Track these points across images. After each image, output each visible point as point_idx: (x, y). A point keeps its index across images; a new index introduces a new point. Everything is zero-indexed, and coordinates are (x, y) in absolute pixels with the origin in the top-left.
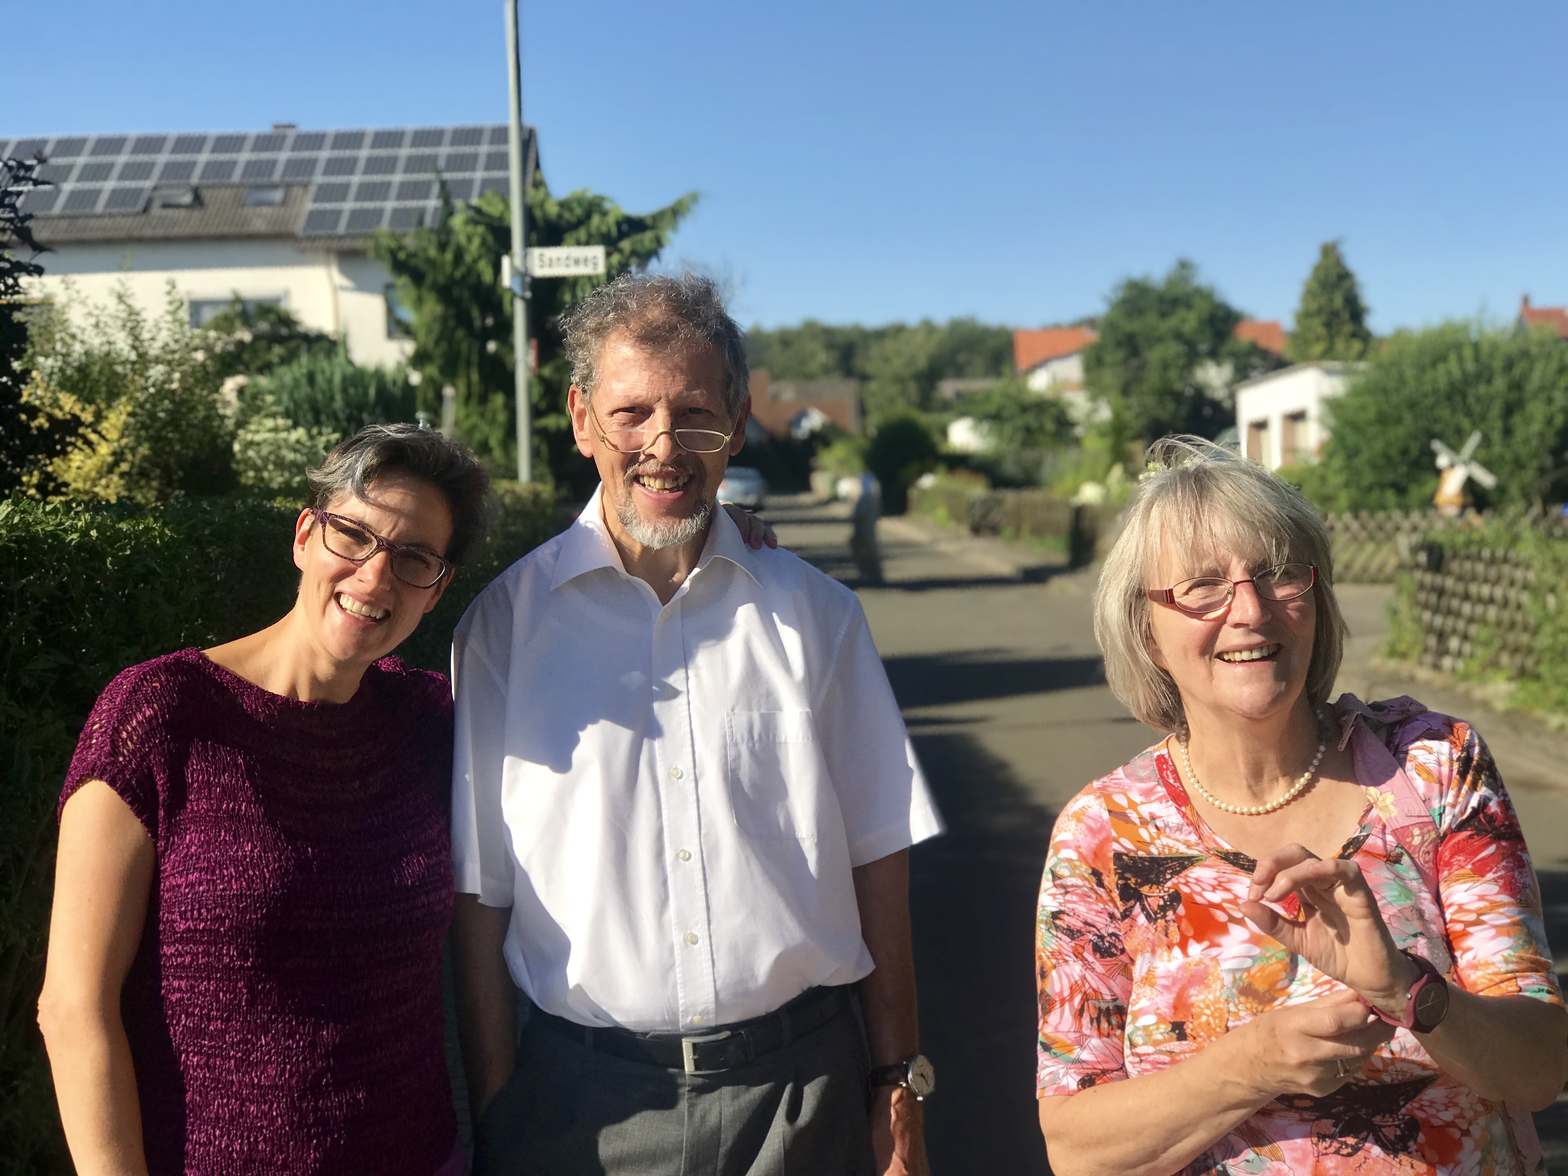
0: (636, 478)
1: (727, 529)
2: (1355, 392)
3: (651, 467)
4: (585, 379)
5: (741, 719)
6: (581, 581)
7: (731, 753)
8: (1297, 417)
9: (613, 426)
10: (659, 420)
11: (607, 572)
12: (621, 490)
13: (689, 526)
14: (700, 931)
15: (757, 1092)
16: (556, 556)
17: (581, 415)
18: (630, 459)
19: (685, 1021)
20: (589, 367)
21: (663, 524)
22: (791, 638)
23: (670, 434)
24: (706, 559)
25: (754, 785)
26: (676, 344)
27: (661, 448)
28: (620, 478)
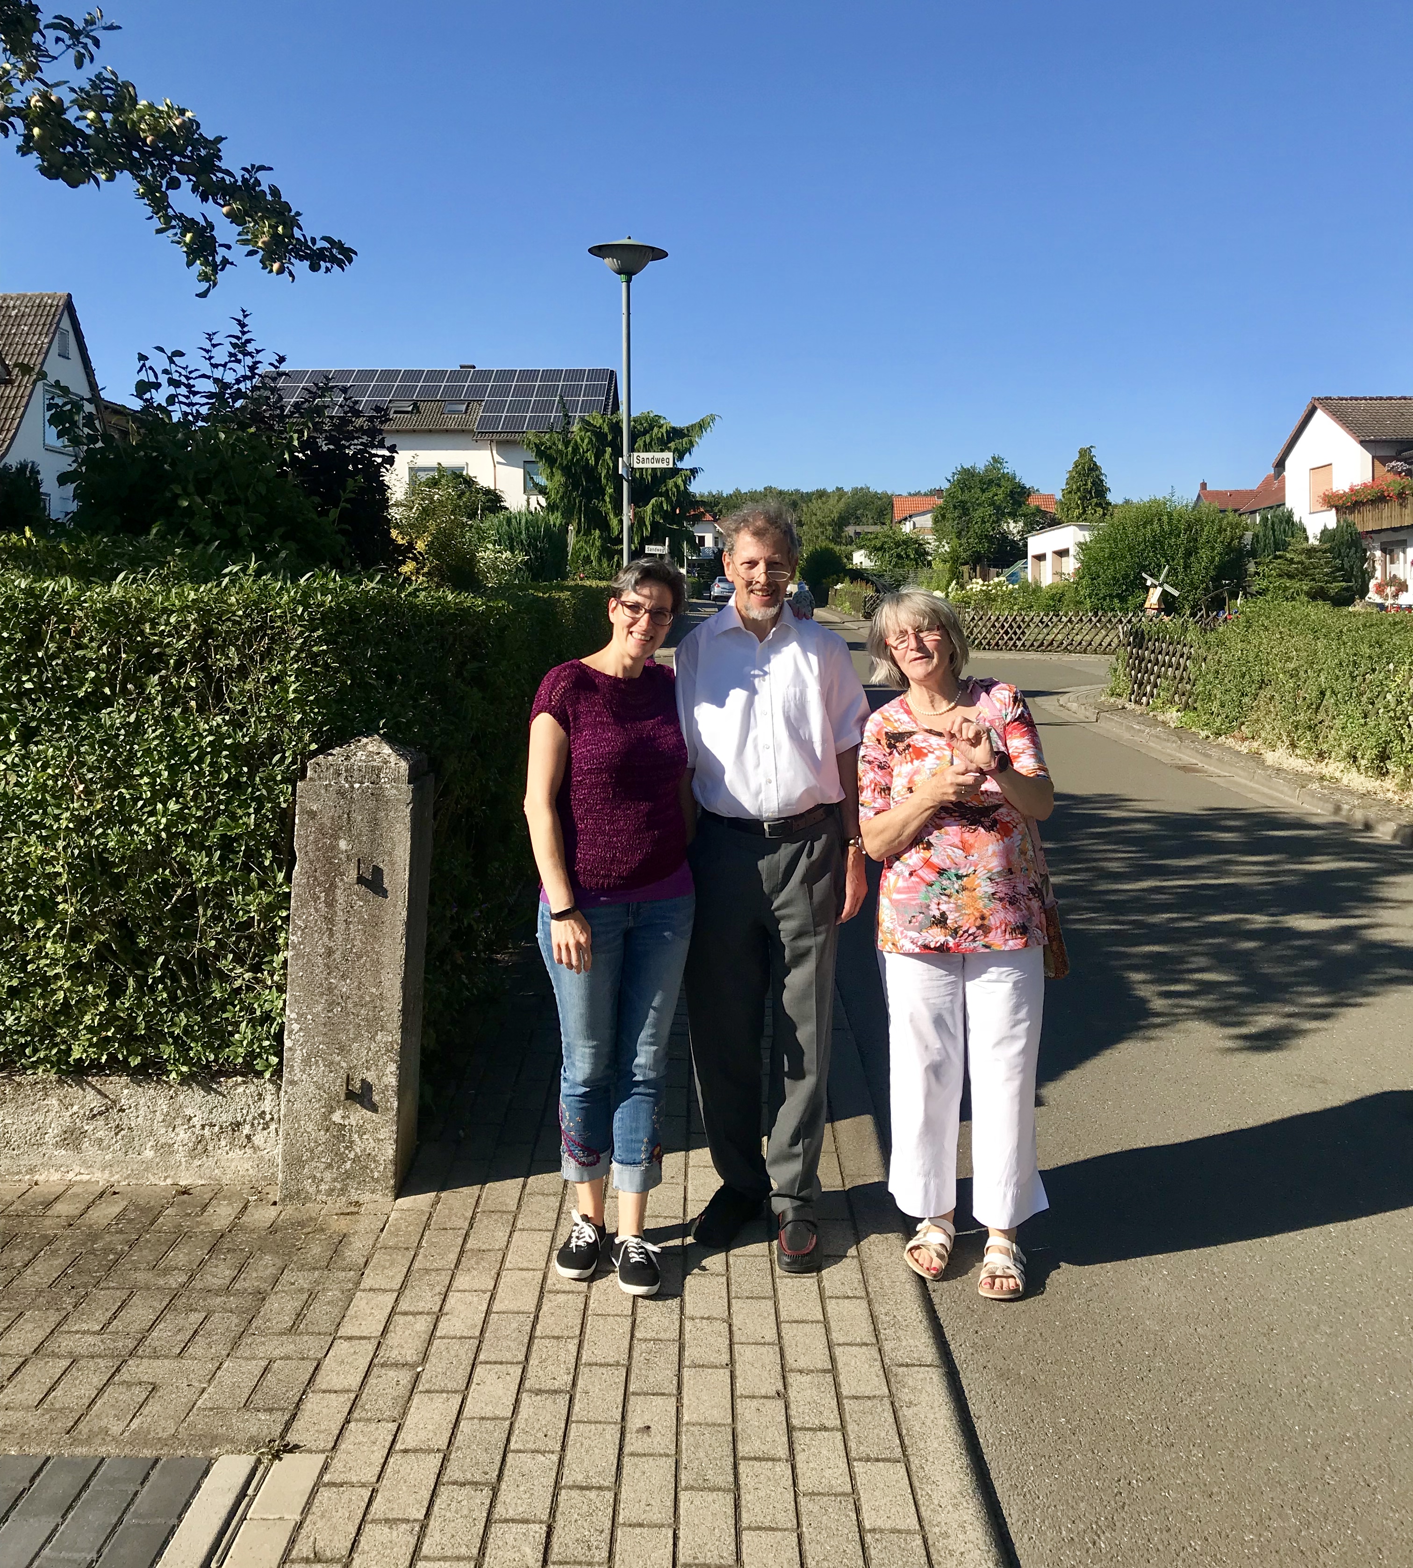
0: (752, 591)
1: (787, 611)
2: (1097, 540)
3: (758, 586)
4: (731, 549)
5: (792, 690)
6: (726, 633)
7: (787, 705)
8: (1062, 553)
9: (742, 569)
10: (761, 567)
11: (737, 629)
12: (746, 596)
13: (773, 611)
14: (773, 779)
15: (796, 846)
16: (716, 622)
17: (728, 564)
18: (749, 584)
19: (765, 815)
20: (733, 545)
21: (763, 610)
22: (813, 659)
23: (765, 573)
24: (778, 625)
25: (796, 719)
26: (768, 536)
27: (762, 579)
28: (745, 591)
